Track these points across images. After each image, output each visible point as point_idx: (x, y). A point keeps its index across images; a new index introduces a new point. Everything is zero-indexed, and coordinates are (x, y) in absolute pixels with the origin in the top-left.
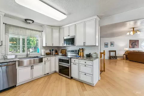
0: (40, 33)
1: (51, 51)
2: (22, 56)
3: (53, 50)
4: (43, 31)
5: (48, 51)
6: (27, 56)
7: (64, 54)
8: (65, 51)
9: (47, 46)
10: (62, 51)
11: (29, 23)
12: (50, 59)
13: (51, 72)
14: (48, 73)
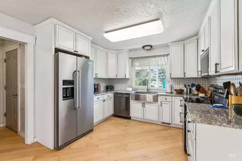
1: (188, 87)
4: (169, 54)
6: (148, 91)
7: (209, 95)
11: (147, 50)
12: (171, 101)
13: (173, 122)
14: (169, 124)
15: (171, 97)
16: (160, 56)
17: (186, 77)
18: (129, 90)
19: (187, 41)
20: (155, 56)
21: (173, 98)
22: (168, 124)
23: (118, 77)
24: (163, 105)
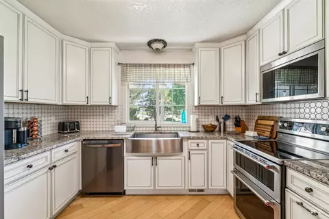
0: (187, 69)
1: (222, 120)
2: (148, 129)
3: (227, 118)
4: (193, 64)
5: (211, 121)
6: (156, 130)
7: (268, 134)
8: (272, 123)
9: (202, 104)
10: (260, 122)
11: (157, 49)
12: (206, 148)
13: (210, 187)
14: (202, 190)
15: (205, 141)
16: (178, 65)
17: (224, 103)
18: (121, 130)
19: (227, 42)
20: (168, 66)
21: (210, 141)
22: (199, 190)
23: (91, 103)
24: (192, 156)
